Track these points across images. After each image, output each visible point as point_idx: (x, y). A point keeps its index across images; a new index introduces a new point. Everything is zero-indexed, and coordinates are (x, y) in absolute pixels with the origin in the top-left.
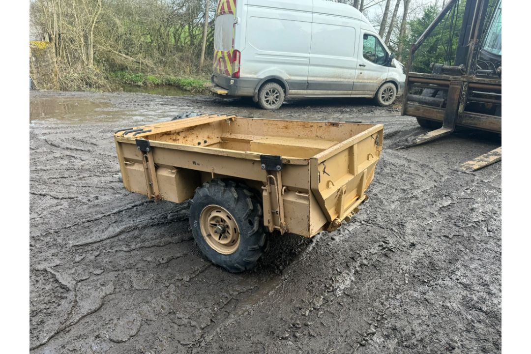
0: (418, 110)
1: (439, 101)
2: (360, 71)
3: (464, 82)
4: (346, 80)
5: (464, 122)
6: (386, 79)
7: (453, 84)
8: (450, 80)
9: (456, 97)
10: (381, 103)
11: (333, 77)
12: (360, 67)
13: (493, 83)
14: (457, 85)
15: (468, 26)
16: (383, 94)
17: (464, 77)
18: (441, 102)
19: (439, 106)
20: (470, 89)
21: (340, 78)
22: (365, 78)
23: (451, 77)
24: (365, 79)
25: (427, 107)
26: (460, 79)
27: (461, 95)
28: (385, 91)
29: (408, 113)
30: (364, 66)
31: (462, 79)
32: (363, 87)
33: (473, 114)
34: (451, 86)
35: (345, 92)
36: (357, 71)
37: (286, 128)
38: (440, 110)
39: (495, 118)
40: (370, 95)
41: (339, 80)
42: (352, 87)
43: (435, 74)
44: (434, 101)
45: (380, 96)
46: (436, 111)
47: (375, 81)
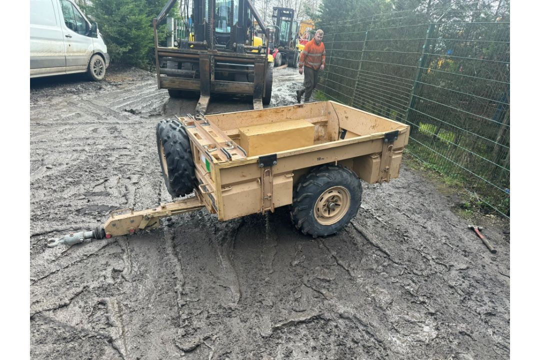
0: (174, 82)
1: (192, 73)
2: (68, 43)
3: (211, 55)
4: (57, 54)
5: (216, 89)
6: (94, 51)
7: (202, 58)
8: (198, 54)
9: (207, 68)
10: (96, 78)
11: (42, 51)
12: (65, 38)
13: (233, 56)
14: (206, 58)
15: (200, 7)
16: (94, 68)
17: (210, 51)
18: (193, 74)
19: (192, 77)
20: (216, 61)
21: (50, 52)
22: (75, 50)
23: (199, 52)
24: (74, 52)
25: (181, 79)
26: (207, 52)
27: (210, 67)
28: (95, 64)
29: (164, 86)
30: (71, 37)
31: (209, 53)
32: (75, 62)
33: (222, 82)
34: (201, 59)
35: (60, 68)
36: (65, 43)
37: (260, 116)
38: (195, 81)
39: (238, 83)
40: (83, 70)
41: (49, 54)
42: (65, 62)
43: (183, 49)
44: (187, 73)
45: (93, 70)
46: (191, 82)
47: (84, 54)
